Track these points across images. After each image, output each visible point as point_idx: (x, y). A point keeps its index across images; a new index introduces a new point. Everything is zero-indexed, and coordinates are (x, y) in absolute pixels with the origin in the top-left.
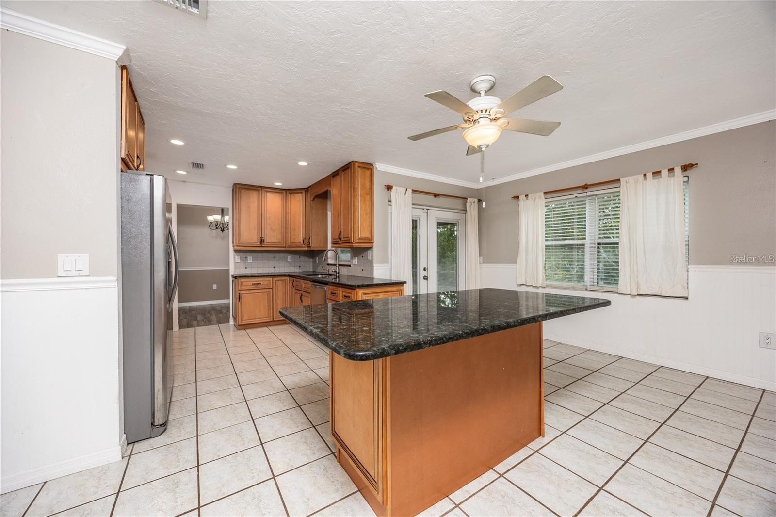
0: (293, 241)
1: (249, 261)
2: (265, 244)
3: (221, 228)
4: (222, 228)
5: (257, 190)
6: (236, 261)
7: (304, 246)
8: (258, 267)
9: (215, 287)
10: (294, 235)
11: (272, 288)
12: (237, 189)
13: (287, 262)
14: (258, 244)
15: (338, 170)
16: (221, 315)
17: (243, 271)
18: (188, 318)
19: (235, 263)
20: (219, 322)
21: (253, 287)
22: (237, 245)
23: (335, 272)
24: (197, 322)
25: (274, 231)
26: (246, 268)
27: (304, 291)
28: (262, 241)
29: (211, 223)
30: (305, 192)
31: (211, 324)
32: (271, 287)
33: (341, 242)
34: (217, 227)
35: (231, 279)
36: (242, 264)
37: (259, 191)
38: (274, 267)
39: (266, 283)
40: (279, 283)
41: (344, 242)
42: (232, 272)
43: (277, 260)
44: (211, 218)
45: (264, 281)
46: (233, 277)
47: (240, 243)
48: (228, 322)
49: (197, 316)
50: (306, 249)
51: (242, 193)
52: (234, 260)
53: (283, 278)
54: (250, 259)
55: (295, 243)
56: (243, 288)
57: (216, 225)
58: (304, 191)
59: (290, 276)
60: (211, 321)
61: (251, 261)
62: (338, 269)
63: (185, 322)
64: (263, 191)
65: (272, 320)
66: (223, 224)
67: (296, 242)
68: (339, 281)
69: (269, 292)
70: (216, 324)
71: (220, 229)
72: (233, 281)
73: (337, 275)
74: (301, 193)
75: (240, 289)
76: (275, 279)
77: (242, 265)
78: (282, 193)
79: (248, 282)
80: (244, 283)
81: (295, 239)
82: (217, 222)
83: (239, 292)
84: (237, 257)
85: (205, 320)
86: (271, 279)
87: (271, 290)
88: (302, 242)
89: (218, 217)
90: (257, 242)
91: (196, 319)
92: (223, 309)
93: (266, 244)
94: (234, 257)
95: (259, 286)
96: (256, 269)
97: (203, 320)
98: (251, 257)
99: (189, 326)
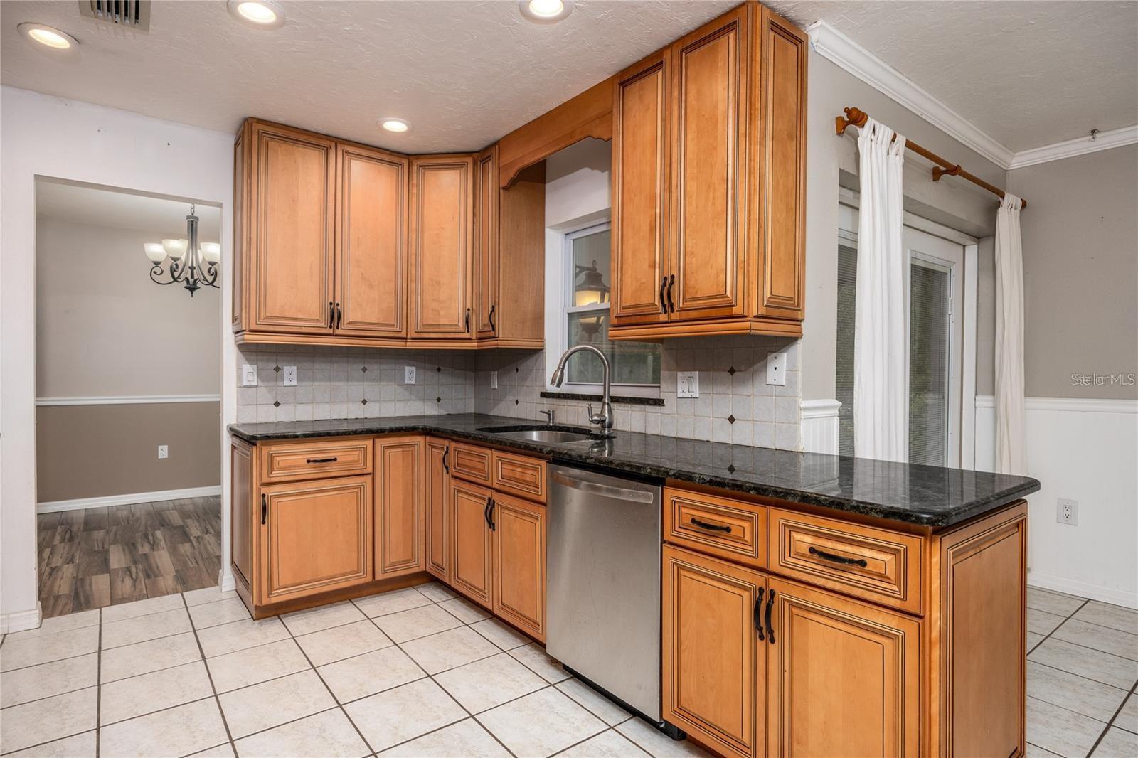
0: (429, 318)
1: (287, 383)
2: (344, 324)
3: (188, 281)
4: (191, 281)
5: (320, 147)
6: (245, 383)
7: (467, 335)
8: (313, 402)
9: (163, 452)
10: (434, 300)
11: (373, 474)
12: (255, 137)
13: (402, 384)
14: (323, 325)
15: (659, 53)
16: (187, 546)
17: (267, 415)
18: (77, 560)
19: (244, 388)
20: (185, 582)
21: (311, 471)
22: (253, 327)
23: (598, 422)
24: (107, 576)
25: (371, 287)
26: (277, 404)
27: (497, 491)
28: (335, 317)
29: (157, 264)
30: (475, 163)
31: (154, 592)
32: (369, 470)
33: (675, 316)
34: (176, 274)
35: (227, 441)
36: (263, 390)
37: (327, 151)
38: (364, 402)
39: (354, 456)
40: (395, 456)
41: (684, 315)
42: (230, 416)
43: (374, 380)
44: (156, 250)
45: (347, 452)
46: (235, 433)
47: (261, 321)
48: (215, 580)
49: (107, 551)
50: (474, 345)
51: (271, 155)
52: (239, 378)
53: (406, 440)
54: (290, 373)
55: (439, 325)
56: (277, 475)
57: (172, 271)
58: (469, 160)
59: (427, 432)
60: (156, 576)
61: (294, 383)
62: (610, 412)
63: (63, 586)
64: (340, 153)
65: (369, 579)
66: (192, 268)
67: (443, 321)
68: (610, 453)
69: (361, 488)
70: (175, 592)
71: (185, 283)
72: (234, 448)
73: (604, 434)
74: (462, 165)
75: (265, 480)
76: (381, 442)
77: (265, 394)
78: (398, 164)
79: (292, 458)
80: (280, 459)
81: (437, 312)
82: (175, 259)
83: (264, 490)
84: (247, 368)
85: (133, 570)
86: (369, 443)
87: (370, 477)
88: (461, 323)
89: (179, 246)
90: (318, 321)
91: (104, 566)
92: (189, 522)
93: (345, 326)
94: (239, 369)
95: (331, 469)
96: (309, 407)
97: (128, 569)
98: (294, 368)
99: (80, 601)
